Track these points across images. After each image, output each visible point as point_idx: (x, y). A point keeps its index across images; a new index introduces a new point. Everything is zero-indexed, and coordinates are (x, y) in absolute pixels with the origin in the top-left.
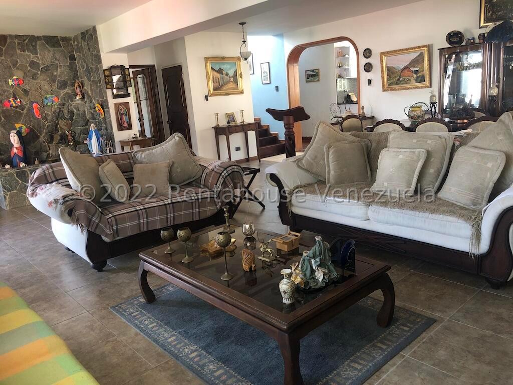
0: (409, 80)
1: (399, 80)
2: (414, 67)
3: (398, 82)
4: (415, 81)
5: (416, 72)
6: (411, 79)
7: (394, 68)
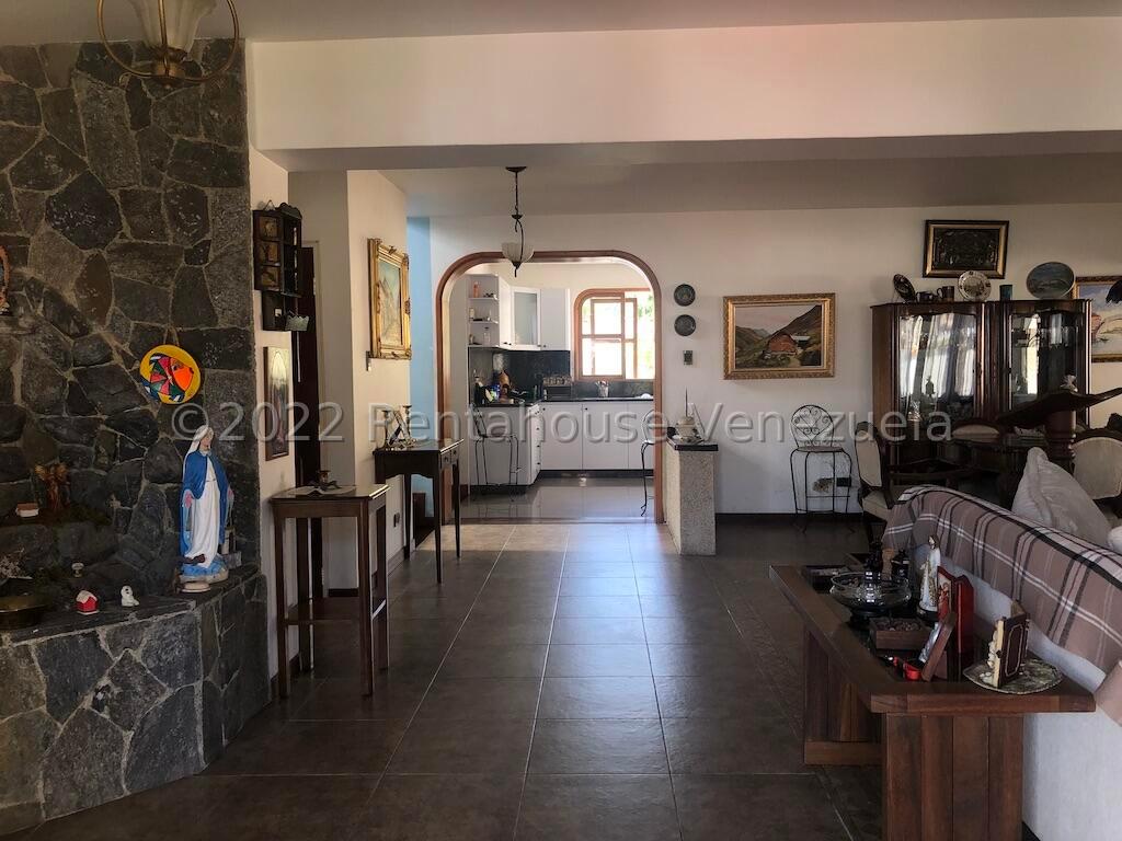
0: (786, 358)
1: (762, 357)
2: (800, 334)
3: (760, 362)
4: (799, 362)
5: (803, 344)
6: (791, 358)
7: (753, 332)
